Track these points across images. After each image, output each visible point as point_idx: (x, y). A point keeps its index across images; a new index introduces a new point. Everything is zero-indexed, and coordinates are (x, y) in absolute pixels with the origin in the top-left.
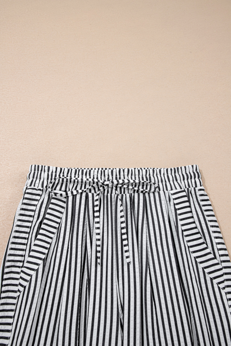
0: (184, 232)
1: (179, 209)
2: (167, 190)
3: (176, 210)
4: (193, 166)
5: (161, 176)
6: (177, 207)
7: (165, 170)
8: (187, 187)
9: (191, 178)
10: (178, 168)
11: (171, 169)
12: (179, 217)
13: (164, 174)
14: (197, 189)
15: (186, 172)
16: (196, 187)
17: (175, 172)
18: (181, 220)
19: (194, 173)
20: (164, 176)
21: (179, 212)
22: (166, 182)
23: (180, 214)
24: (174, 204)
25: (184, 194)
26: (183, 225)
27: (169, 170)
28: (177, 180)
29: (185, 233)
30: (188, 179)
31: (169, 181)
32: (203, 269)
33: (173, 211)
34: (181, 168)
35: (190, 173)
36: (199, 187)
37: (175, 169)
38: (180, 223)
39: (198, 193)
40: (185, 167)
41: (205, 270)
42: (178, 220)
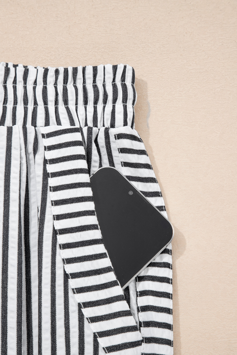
0: (59, 237)
1: (55, 175)
2: (34, 123)
3: (46, 175)
4: (115, 68)
5: (25, 88)
6: (51, 168)
7: (41, 71)
8: (90, 124)
9: (105, 102)
10: (75, 70)
11: (57, 72)
12: (52, 196)
13: (35, 82)
14: (113, 132)
15: (94, 81)
16: (113, 126)
17: (66, 81)
18: (56, 203)
19: (115, 87)
20: (34, 88)
21: (53, 182)
22: (36, 103)
23: (56, 189)
24: (45, 162)
25: (77, 137)
26: (58, 217)
27: (51, 74)
28: (66, 102)
29: (62, 239)
30: (96, 102)
31: (46, 103)
32: (95, 337)
33: (40, 179)
34: (84, 69)
35: (104, 86)
36: (120, 129)
37: (66, 71)
38: (52, 211)
39: (116, 144)
40: (95, 69)
41: (99, 340)
42: (49, 204)
